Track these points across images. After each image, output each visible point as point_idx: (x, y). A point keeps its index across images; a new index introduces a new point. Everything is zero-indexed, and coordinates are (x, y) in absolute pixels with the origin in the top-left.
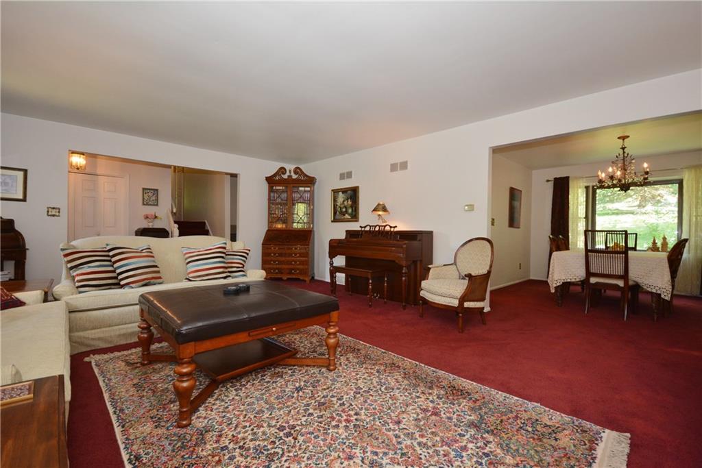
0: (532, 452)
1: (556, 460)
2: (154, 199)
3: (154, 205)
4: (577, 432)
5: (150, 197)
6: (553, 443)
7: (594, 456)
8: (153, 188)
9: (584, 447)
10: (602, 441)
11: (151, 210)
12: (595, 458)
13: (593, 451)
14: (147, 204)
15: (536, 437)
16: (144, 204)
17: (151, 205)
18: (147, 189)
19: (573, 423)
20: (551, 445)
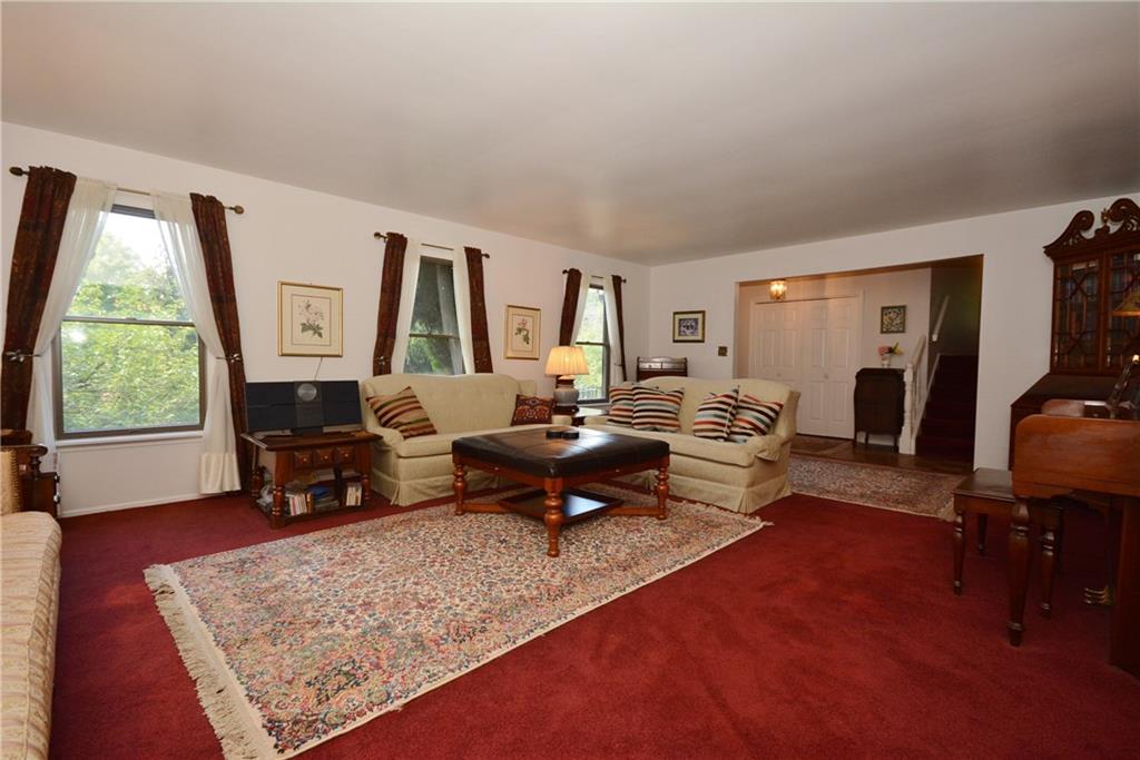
0: (308, 653)
1: (281, 666)
2: (898, 322)
3: (898, 332)
4: (302, 714)
5: (893, 319)
6: (306, 678)
7: (254, 702)
8: (894, 304)
9: (275, 702)
10: (264, 726)
11: (890, 340)
12: (251, 701)
13: (260, 705)
14: (888, 332)
15: (329, 668)
16: (882, 332)
17: (893, 332)
18: (888, 308)
19: (323, 722)
20: (303, 674)
